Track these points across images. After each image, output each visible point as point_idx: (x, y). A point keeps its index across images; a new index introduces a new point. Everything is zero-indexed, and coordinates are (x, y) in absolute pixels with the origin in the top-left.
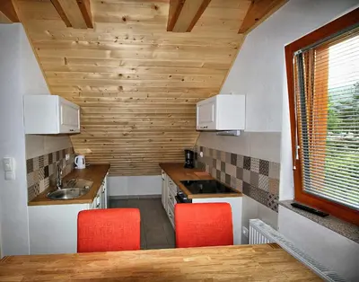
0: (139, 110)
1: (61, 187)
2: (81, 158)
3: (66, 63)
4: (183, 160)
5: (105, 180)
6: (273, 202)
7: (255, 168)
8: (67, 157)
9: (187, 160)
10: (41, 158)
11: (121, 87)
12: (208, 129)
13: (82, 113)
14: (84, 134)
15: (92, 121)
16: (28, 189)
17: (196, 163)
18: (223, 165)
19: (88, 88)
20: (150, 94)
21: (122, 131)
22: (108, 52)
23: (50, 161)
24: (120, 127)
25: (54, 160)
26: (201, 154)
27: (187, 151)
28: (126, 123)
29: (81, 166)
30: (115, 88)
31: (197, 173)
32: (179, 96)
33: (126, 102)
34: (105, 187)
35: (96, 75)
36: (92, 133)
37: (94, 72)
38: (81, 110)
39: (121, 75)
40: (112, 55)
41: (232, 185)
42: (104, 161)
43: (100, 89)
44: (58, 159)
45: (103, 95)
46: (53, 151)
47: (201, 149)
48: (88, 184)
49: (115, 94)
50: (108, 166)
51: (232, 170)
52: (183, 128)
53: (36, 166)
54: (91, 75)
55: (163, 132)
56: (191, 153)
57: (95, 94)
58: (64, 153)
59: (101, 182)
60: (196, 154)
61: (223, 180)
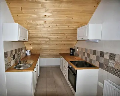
0: (53, 32)
1: (20, 63)
2: (29, 51)
3: (22, 10)
4: (69, 52)
5: (38, 60)
6: (117, 73)
7: (107, 56)
8: (23, 51)
9: (71, 52)
10: (11, 51)
11: (45, 21)
12: (84, 39)
13: (29, 33)
14: (30, 42)
15: (33, 36)
16: (5, 65)
17: (75, 53)
18: (88, 55)
19: (31, 22)
20: (58, 24)
21: (45, 40)
22: (40, 5)
23: (16, 52)
24: (45, 39)
25: (17, 52)
26: (77, 50)
27: (71, 49)
28: (47, 37)
29: (29, 54)
30: (43, 22)
31: (76, 58)
32: (70, 26)
33: (47, 28)
34: (38, 63)
35: (35, 16)
36: (33, 41)
37: (34, 14)
38: (28, 31)
39: (45, 16)
40: (42, 6)
41: (93, 63)
42: (38, 52)
43: (37, 22)
44: (19, 52)
45: (37, 25)
46: (17, 48)
47: (77, 48)
48: (32, 62)
49: (43, 24)
50: (39, 54)
51: (93, 57)
52: (70, 39)
53: (9, 55)
54: (33, 15)
55: (62, 41)
56: (73, 49)
57: (34, 24)
58: (22, 49)
59: (37, 61)
60: (75, 50)
61: (88, 61)
